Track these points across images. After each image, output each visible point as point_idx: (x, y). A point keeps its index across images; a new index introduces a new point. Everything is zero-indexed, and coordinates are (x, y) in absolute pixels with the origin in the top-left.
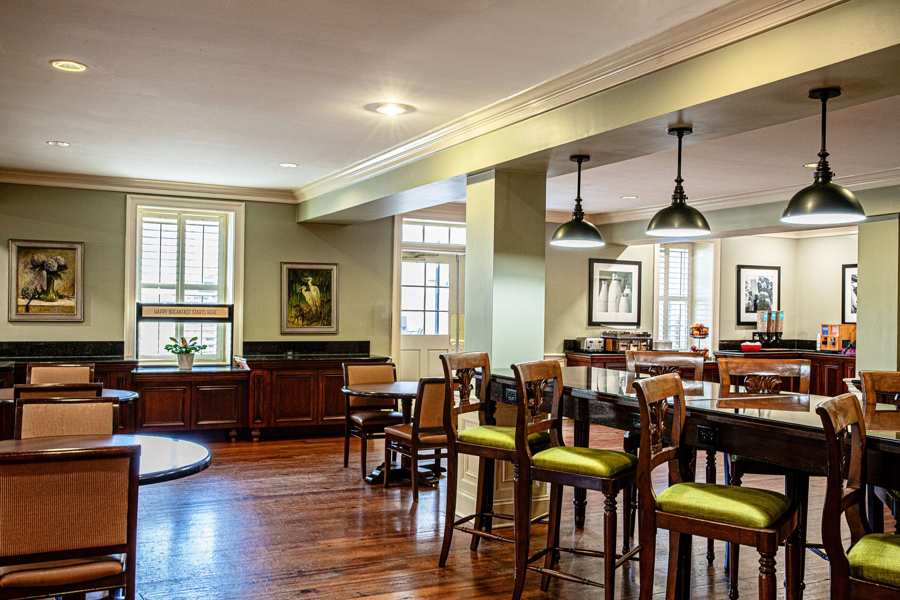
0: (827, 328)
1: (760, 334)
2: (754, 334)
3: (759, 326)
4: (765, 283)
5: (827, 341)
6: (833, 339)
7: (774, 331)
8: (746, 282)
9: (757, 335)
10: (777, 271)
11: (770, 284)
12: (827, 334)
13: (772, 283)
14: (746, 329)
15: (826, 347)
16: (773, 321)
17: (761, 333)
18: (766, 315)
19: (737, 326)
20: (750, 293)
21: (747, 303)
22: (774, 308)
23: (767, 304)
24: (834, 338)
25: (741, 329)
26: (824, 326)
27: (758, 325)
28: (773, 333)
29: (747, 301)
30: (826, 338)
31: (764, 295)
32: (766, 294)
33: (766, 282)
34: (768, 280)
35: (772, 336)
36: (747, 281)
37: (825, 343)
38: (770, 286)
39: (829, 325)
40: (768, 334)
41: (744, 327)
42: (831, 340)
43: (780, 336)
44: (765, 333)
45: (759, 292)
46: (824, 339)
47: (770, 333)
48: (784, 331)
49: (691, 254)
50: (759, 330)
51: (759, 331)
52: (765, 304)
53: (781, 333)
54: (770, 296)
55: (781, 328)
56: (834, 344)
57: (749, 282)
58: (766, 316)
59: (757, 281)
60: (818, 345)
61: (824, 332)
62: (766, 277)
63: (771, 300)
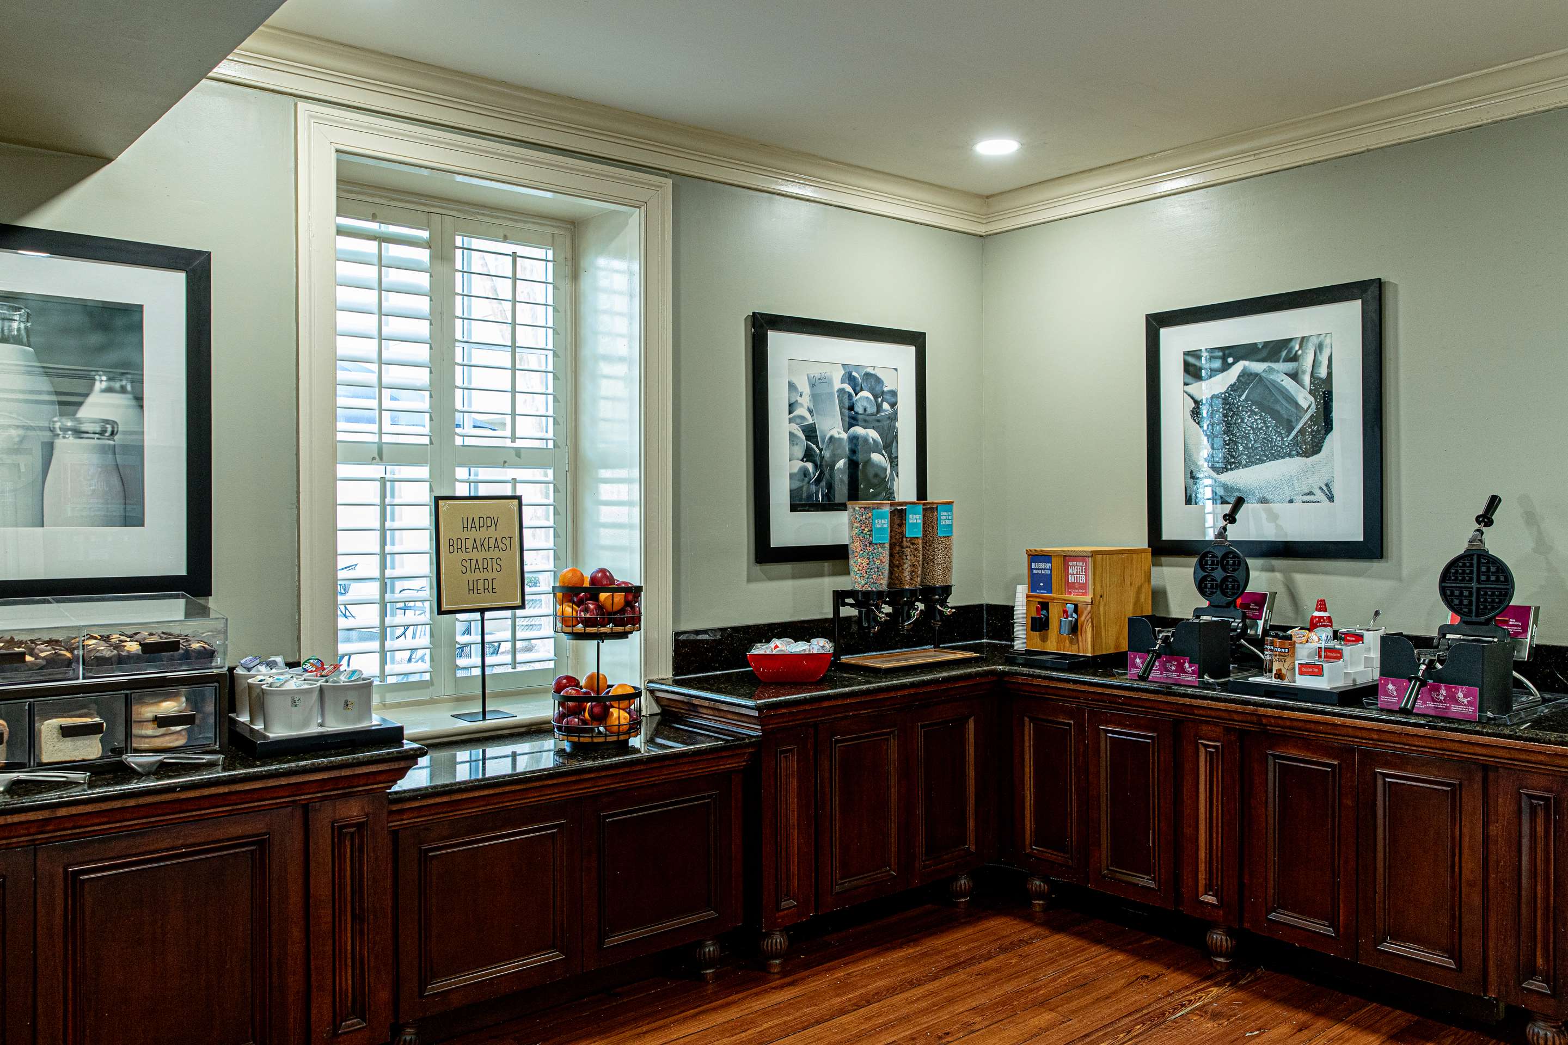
0: (1048, 566)
1: (864, 599)
2: (840, 597)
3: (857, 562)
4: (866, 394)
5: (1047, 618)
6: (1070, 607)
7: (917, 584)
8: (792, 386)
9: (850, 601)
10: (912, 350)
11: (888, 397)
12: (1050, 591)
13: (894, 393)
14: (794, 577)
15: (1044, 639)
16: (912, 541)
17: (866, 594)
18: (881, 517)
19: (758, 568)
20: (811, 433)
21: (796, 470)
22: (905, 489)
23: (876, 475)
24: (1076, 606)
25: (771, 579)
26: (1035, 557)
27: (851, 562)
28: (913, 592)
29: (798, 465)
30: (1044, 606)
31: (866, 440)
32: (873, 434)
33: (871, 391)
34: (878, 380)
35: (912, 606)
36: (795, 381)
37: (1039, 624)
38: (886, 406)
39: (1058, 554)
40: (895, 595)
41: (787, 568)
42: (1065, 612)
43: (943, 603)
44: (880, 594)
45: (846, 430)
46: (1038, 611)
47: (902, 592)
48: (955, 580)
49: (568, 270)
50: (855, 580)
51: (858, 588)
52: (871, 475)
53: (947, 590)
54: (889, 444)
55: (948, 569)
56: (1075, 629)
57: (804, 387)
58: (883, 524)
59: (837, 385)
60: (1020, 631)
61: (1035, 582)
62: (870, 370)
63: (894, 461)
